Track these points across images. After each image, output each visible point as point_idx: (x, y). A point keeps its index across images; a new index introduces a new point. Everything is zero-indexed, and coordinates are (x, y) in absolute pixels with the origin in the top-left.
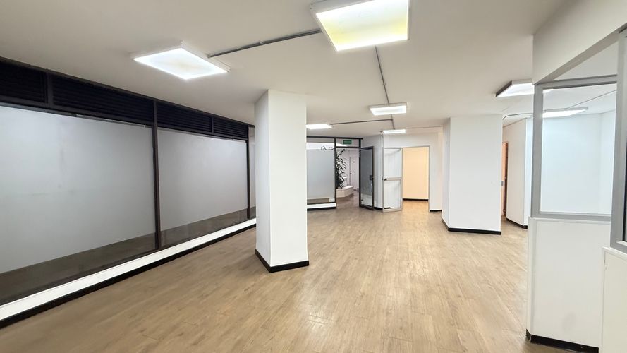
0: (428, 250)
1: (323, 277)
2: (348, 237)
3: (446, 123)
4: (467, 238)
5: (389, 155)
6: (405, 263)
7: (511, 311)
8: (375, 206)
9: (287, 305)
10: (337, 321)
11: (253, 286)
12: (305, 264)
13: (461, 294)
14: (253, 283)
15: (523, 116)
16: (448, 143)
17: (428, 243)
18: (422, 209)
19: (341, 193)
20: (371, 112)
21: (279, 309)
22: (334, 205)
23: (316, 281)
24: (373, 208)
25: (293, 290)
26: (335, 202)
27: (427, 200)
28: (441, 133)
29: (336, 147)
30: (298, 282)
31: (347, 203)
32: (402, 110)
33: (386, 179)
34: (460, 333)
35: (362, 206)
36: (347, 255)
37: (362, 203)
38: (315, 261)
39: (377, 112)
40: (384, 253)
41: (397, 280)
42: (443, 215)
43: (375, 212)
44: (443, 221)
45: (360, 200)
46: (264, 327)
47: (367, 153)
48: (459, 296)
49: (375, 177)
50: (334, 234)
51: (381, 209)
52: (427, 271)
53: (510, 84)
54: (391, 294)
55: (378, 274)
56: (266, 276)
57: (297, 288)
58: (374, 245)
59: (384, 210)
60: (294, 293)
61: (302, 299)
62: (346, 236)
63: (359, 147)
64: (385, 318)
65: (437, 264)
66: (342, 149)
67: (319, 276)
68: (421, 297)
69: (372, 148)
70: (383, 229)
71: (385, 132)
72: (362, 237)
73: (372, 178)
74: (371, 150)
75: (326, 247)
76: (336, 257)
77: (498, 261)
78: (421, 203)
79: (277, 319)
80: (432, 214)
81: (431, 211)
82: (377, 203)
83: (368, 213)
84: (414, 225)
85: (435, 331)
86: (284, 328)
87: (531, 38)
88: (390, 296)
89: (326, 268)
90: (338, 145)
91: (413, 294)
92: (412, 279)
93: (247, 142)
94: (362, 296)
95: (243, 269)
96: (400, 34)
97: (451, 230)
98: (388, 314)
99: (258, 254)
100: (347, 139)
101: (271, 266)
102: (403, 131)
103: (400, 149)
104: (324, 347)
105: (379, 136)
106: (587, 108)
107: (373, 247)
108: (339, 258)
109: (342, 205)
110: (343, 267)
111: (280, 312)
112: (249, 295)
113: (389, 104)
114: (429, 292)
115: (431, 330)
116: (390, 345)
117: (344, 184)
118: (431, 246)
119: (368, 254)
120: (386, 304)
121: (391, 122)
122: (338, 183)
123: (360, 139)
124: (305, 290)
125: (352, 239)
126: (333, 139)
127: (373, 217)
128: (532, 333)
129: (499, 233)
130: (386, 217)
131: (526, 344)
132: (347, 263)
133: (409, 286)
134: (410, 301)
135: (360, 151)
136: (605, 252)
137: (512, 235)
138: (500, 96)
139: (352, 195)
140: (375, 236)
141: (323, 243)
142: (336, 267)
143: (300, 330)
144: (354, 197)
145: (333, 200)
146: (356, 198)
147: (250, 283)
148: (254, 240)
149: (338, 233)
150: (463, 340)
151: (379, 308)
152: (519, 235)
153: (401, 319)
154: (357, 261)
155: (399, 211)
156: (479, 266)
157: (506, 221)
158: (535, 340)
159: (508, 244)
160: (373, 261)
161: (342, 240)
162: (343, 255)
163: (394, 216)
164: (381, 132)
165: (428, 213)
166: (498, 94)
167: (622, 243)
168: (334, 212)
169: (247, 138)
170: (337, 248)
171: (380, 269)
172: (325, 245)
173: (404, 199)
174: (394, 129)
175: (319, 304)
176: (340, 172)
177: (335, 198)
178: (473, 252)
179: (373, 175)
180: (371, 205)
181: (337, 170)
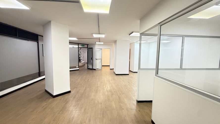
0: (111, 82)
1: (77, 96)
2: (85, 80)
3: (115, 42)
4: (121, 77)
5: (98, 51)
6: (104, 86)
7: (133, 95)
8: (93, 68)
9: (64, 109)
10: (84, 110)
11: (46, 105)
12: (69, 92)
13: (121, 93)
14: (45, 104)
15: (134, 42)
16: (116, 48)
17: (110, 79)
18: (107, 69)
19: (80, 64)
20: (93, 36)
21: (60, 111)
22: (78, 69)
23: (74, 98)
24: (93, 69)
25: (65, 103)
26: (79, 68)
27: (109, 66)
28: (114, 45)
29: (78, 47)
30: (67, 100)
31: (83, 68)
32: (103, 36)
33: (97, 59)
34: (122, 104)
35: (88, 69)
36: (85, 86)
37: (89, 67)
38: (73, 90)
39: (95, 36)
40: (98, 84)
41: (103, 92)
42: (114, 70)
43: (93, 70)
44: (114, 72)
45: (88, 67)
46: (54, 120)
47: (90, 50)
48: (120, 94)
49: (93, 58)
50: (79, 80)
51: (95, 69)
52: (111, 88)
53: (133, 32)
54: (101, 97)
55: (96, 92)
56: (52, 100)
57: (67, 102)
58: (94, 82)
59: (96, 70)
60: (66, 104)
61: (70, 105)
62: (84, 80)
63: (87, 48)
64: (101, 105)
65: (114, 85)
66: (80, 48)
67: (75, 96)
68: (110, 96)
69: (92, 48)
70: (97, 76)
71: (97, 43)
72: (90, 80)
73: (92, 59)
74: (92, 49)
75: (77, 84)
76: (81, 88)
77: (129, 82)
78: (107, 67)
79: (60, 115)
80: (111, 70)
81: (110, 69)
82: (94, 67)
83: (91, 71)
84: (106, 74)
85: (115, 106)
86: (64, 118)
87: (140, 21)
88: (101, 98)
89: (78, 92)
90: (79, 46)
91: (108, 96)
92: (107, 91)
93: (38, 43)
94: (92, 100)
95: (40, 98)
96: (107, 11)
97: (117, 75)
98: (101, 104)
99: (46, 91)
100: (83, 44)
101: (54, 95)
102: (102, 43)
103: (101, 49)
104: (81, 120)
105: (95, 44)
106: (147, 41)
107: (94, 83)
108: (82, 88)
109: (81, 68)
110: (84, 91)
111: (61, 113)
112: (45, 109)
113: (99, 34)
114: (112, 94)
115: (114, 106)
116: (103, 113)
117: (81, 61)
118: (112, 80)
119: (92, 85)
120: (100, 101)
121: (99, 40)
122: (79, 60)
123: (88, 45)
124: (70, 102)
125: (86, 80)
126: (78, 44)
127: (92, 72)
128: (138, 100)
129: (128, 74)
130: (97, 72)
131: (137, 103)
132: (85, 90)
133: (106, 93)
134: (107, 98)
135: (88, 49)
136: (154, 77)
137: (132, 75)
138: (130, 35)
139: (84, 65)
140: (94, 79)
141: (76, 83)
142: (82, 91)
143: (70, 117)
144: (85, 66)
145: (78, 67)
146: (86, 65)
147: (44, 104)
148: (44, 85)
149: (81, 79)
150: (123, 107)
151: (98, 103)
152: (133, 75)
153: (105, 104)
154: (89, 88)
155: (101, 70)
156: (125, 84)
157: (130, 71)
158: (139, 102)
159: (130, 77)
160: (94, 87)
161: (82, 81)
162: (84, 87)
163: (100, 71)
164: (95, 43)
165: (109, 70)
166: (129, 35)
167: (157, 75)
168: (78, 71)
169: (38, 41)
170: (81, 84)
171: (97, 90)
172: (76, 84)
173: (102, 66)
174: (100, 42)
175: (77, 106)
176: (80, 56)
177: (79, 66)
178: (123, 81)
179: (92, 58)
180: (92, 68)
181: (79, 55)
